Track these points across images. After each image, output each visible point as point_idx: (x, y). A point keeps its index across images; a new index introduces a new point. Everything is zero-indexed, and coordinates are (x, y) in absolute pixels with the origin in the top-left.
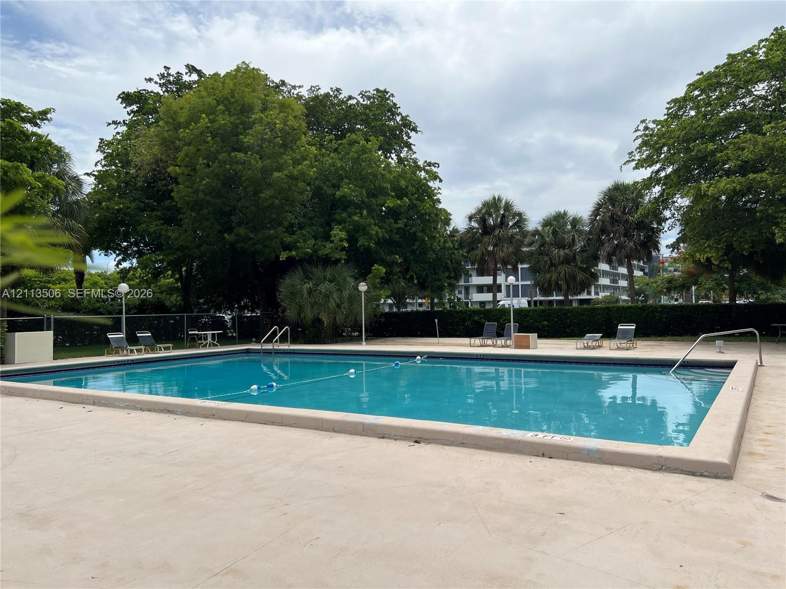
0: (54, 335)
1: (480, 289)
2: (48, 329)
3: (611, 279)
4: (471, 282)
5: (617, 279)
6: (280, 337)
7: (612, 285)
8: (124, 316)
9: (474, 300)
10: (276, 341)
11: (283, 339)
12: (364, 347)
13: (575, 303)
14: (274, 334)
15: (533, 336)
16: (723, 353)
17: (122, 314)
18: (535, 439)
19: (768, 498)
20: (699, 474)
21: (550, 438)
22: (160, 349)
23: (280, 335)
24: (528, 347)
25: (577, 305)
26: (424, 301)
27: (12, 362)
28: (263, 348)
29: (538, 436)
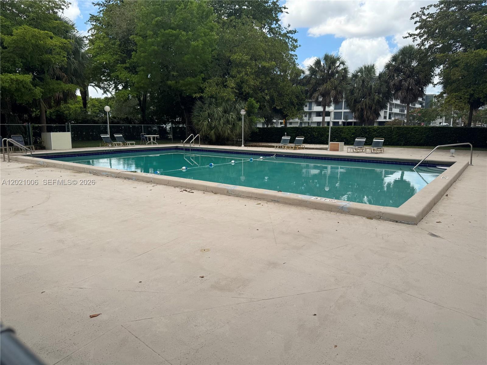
0: (72, 134)
1: (318, 114)
2: (68, 131)
3: (400, 109)
4: (313, 110)
5: (404, 109)
6: (194, 139)
7: (401, 113)
8: (108, 125)
9: (314, 121)
10: (192, 143)
11: (196, 142)
12: (243, 148)
13: (376, 124)
14: (191, 138)
15: (341, 144)
16: (454, 157)
17: (107, 124)
18: (315, 200)
19: (431, 235)
20: (399, 222)
21: (323, 200)
22: (129, 145)
23: (195, 139)
24: (338, 150)
25: (377, 125)
26: (283, 121)
27: (50, 149)
28: (185, 146)
29: (317, 199)
